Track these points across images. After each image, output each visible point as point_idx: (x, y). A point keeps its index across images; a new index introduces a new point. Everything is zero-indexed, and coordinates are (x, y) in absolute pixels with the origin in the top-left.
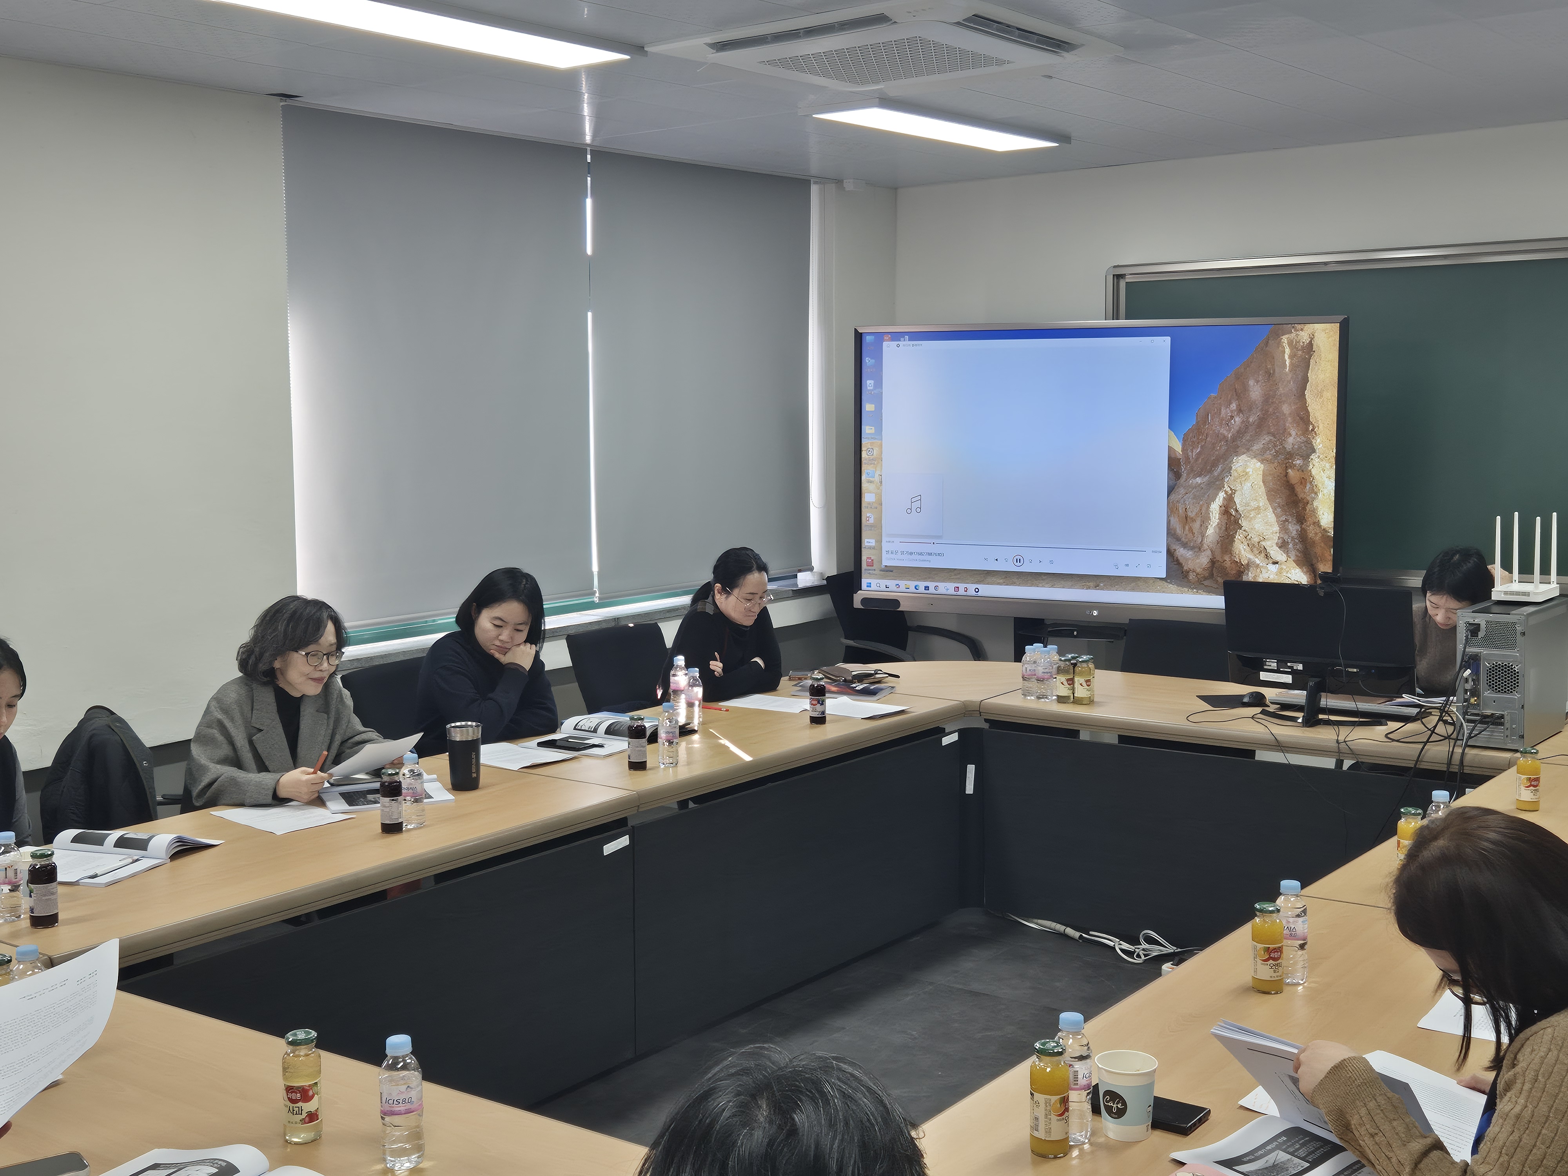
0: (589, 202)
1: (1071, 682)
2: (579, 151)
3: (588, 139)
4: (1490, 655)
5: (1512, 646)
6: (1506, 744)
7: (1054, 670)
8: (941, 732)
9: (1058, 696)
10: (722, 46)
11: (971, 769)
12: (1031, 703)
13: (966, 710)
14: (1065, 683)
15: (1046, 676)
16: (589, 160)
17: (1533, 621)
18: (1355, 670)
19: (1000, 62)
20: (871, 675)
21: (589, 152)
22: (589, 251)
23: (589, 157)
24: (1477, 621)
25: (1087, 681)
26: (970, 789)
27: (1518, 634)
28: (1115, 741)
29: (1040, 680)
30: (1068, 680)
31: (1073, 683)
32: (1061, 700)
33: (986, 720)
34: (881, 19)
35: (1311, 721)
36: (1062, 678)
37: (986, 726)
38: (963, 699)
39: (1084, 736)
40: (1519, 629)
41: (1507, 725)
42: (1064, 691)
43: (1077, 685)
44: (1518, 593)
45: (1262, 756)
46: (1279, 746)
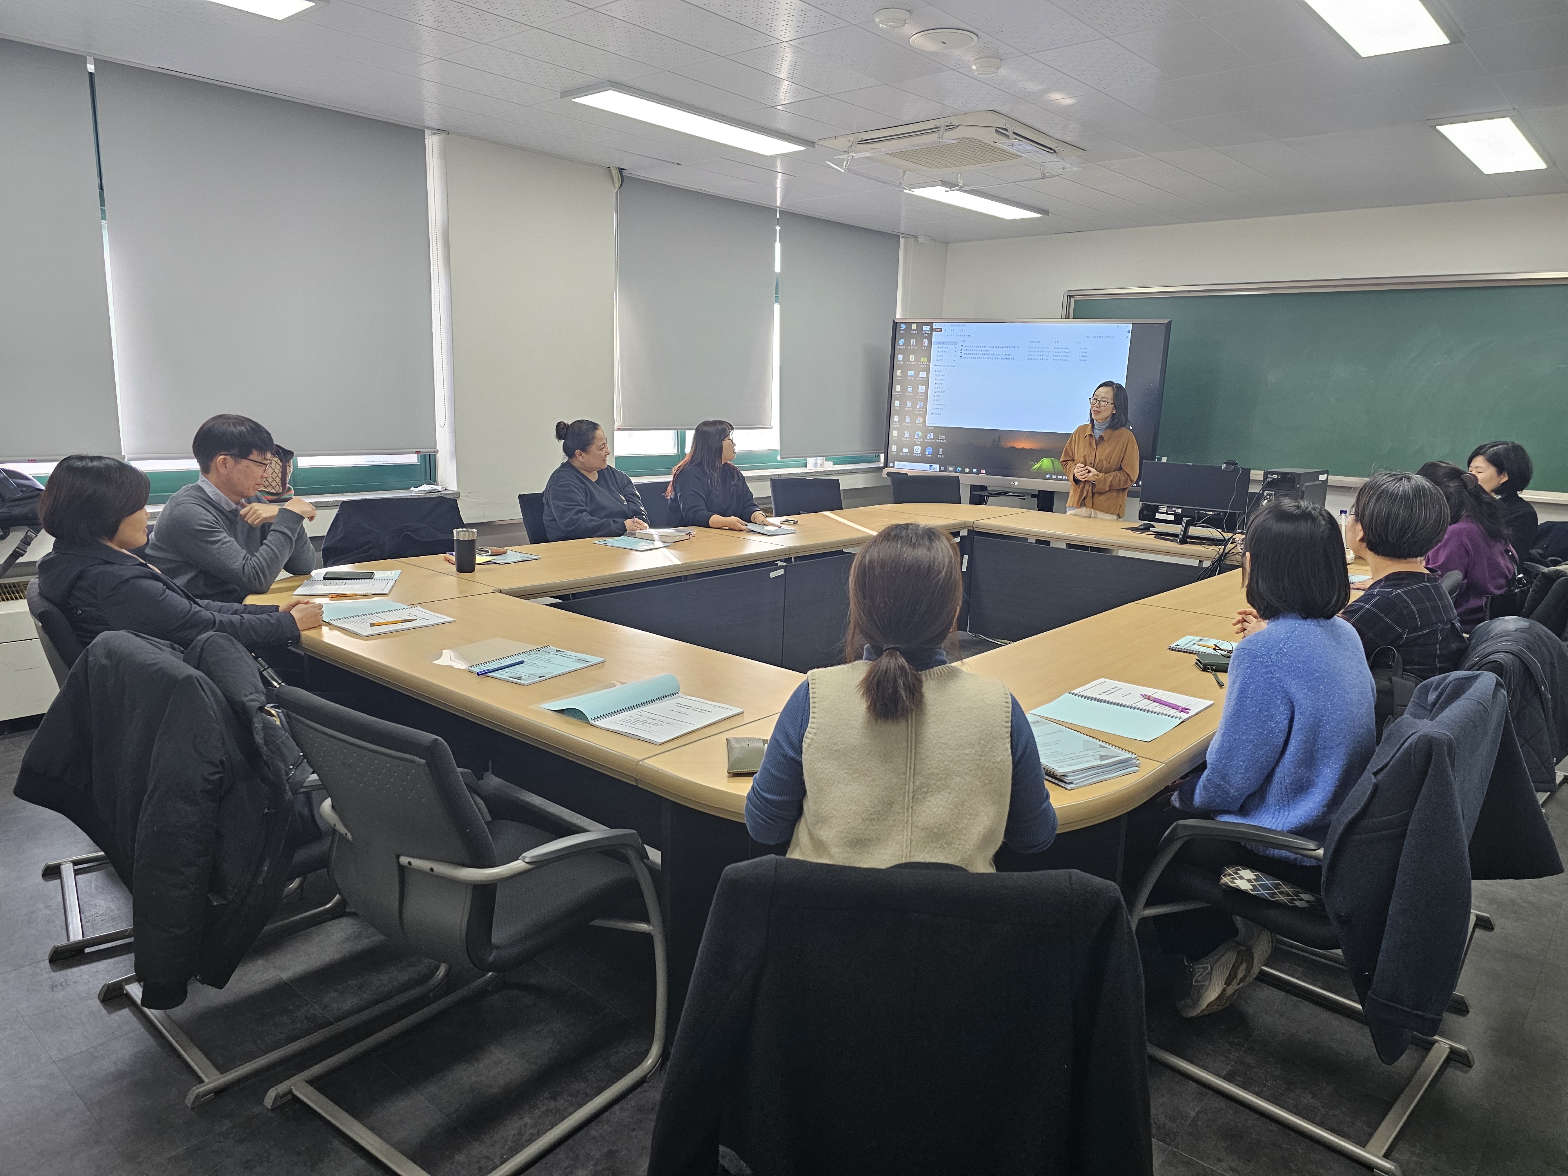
0: (778, 243)
3: (778, 203)
16: (778, 217)
18: (1211, 514)
21: (778, 212)
22: (778, 269)
23: (778, 215)
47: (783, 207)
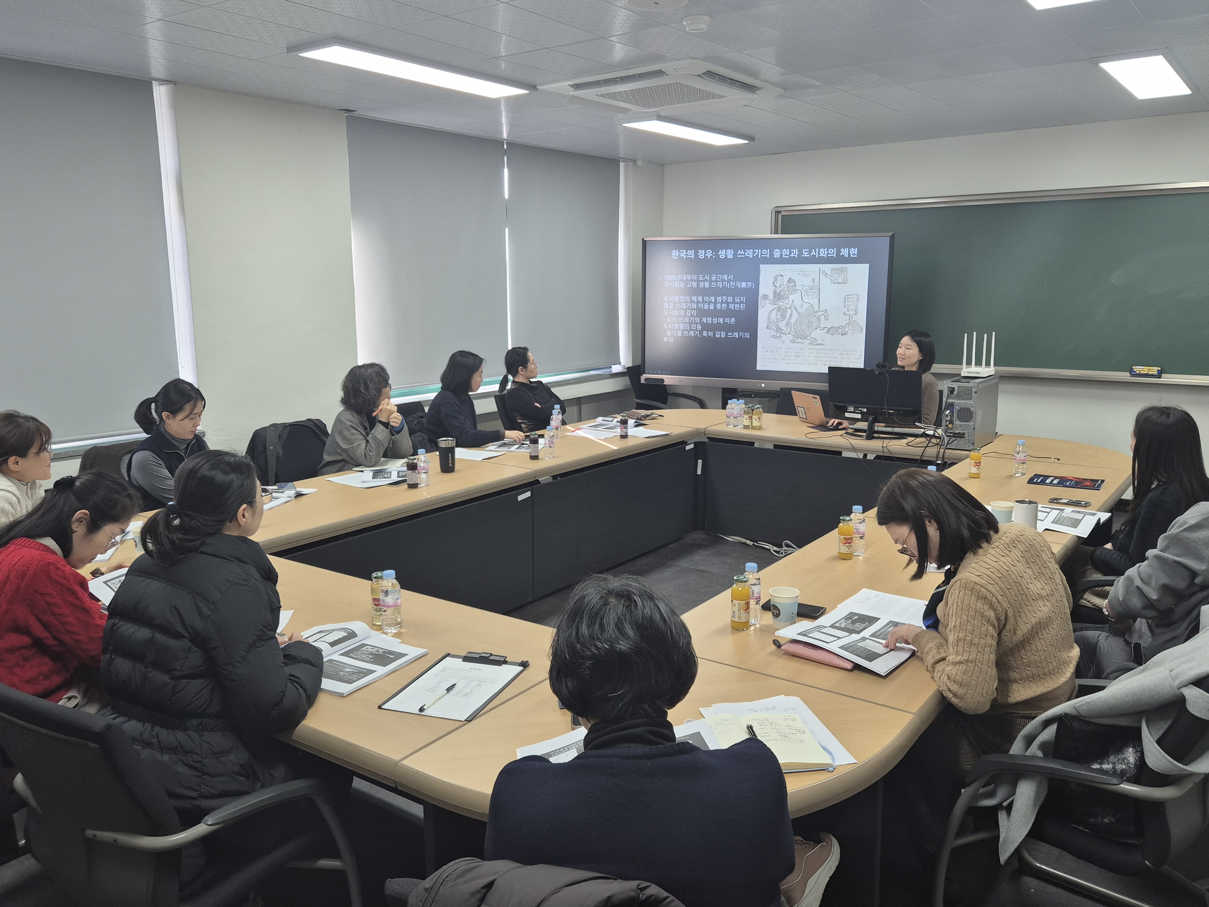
0: (506, 171)
1: (751, 418)
2: (500, 142)
3: (505, 136)
4: (959, 403)
5: (970, 399)
6: (965, 447)
7: (742, 413)
8: (684, 443)
9: (744, 425)
10: (577, 87)
11: (700, 462)
12: (730, 429)
13: (698, 433)
14: (748, 419)
15: (738, 415)
16: (505, 148)
17: (981, 386)
18: (892, 412)
19: (720, 97)
20: (649, 415)
21: (505, 143)
22: (506, 196)
23: (505, 146)
24: (953, 386)
25: (759, 418)
26: (699, 472)
27: (973, 393)
28: (772, 447)
29: (735, 417)
30: (749, 417)
31: (752, 419)
32: (746, 427)
33: (708, 438)
34: (660, 73)
35: (870, 437)
36: (746, 416)
37: (707, 440)
38: (696, 427)
39: (757, 445)
40: (974, 390)
41: (966, 438)
42: (747, 423)
43: (753, 420)
44: (974, 373)
45: (845, 454)
46: (854, 449)
47: (509, 139)
